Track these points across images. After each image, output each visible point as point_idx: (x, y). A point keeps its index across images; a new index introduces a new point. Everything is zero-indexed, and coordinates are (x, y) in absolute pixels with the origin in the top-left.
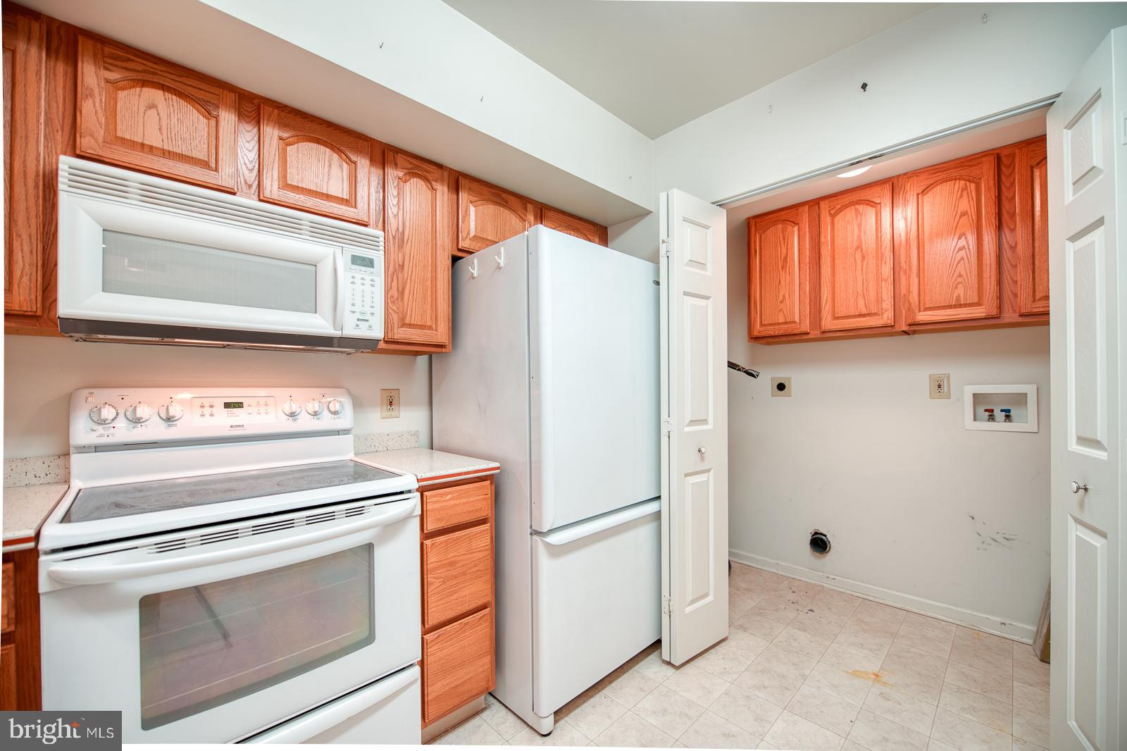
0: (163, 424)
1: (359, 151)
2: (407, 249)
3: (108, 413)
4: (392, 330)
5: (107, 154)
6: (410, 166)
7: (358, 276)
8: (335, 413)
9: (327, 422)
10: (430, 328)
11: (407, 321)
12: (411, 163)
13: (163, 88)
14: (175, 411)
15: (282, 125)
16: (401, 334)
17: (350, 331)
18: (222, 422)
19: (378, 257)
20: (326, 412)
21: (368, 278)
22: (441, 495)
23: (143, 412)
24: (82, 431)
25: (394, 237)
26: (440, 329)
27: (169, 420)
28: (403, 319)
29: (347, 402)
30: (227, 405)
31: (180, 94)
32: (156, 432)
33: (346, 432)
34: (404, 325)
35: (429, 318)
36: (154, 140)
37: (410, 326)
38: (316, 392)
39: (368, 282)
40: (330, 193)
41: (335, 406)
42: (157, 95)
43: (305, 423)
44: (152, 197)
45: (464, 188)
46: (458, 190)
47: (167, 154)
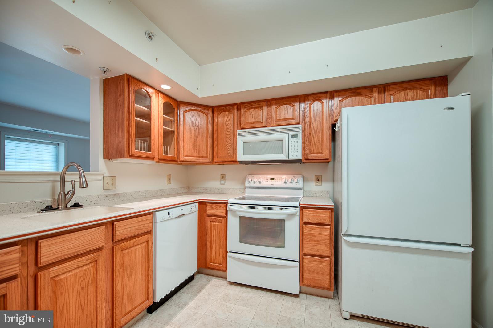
0: (259, 183)
1: (295, 101)
2: (312, 127)
3: (250, 180)
4: (307, 155)
5: (245, 127)
6: (313, 98)
7: (293, 141)
8: (297, 182)
9: (294, 185)
10: (321, 153)
11: (312, 152)
12: (313, 97)
13: (253, 108)
14: (261, 180)
15: (276, 104)
16: (310, 156)
17: (291, 158)
18: (269, 183)
19: (300, 134)
20: (294, 182)
21: (296, 141)
22: (311, 211)
23: (256, 180)
24: (247, 185)
25: (307, 125)
26: (325, 153)
27: (260, 182)
28: (311, 151)
29: (301, 179)
30: (271, 179)
32: (257, 185)
33: (301, 189)
34: (311, 154)
35: (321, 150)
36: (251, 121)
37: (313, 153)
38: (292, 176)
39: (296, 142)
40: (288, 118)
41: (296, 180)
42: (252, 110)
43: (288, 185)
44: (250, 134)
45: (336, 96)
46: (334, 98)
47: (254, 123)
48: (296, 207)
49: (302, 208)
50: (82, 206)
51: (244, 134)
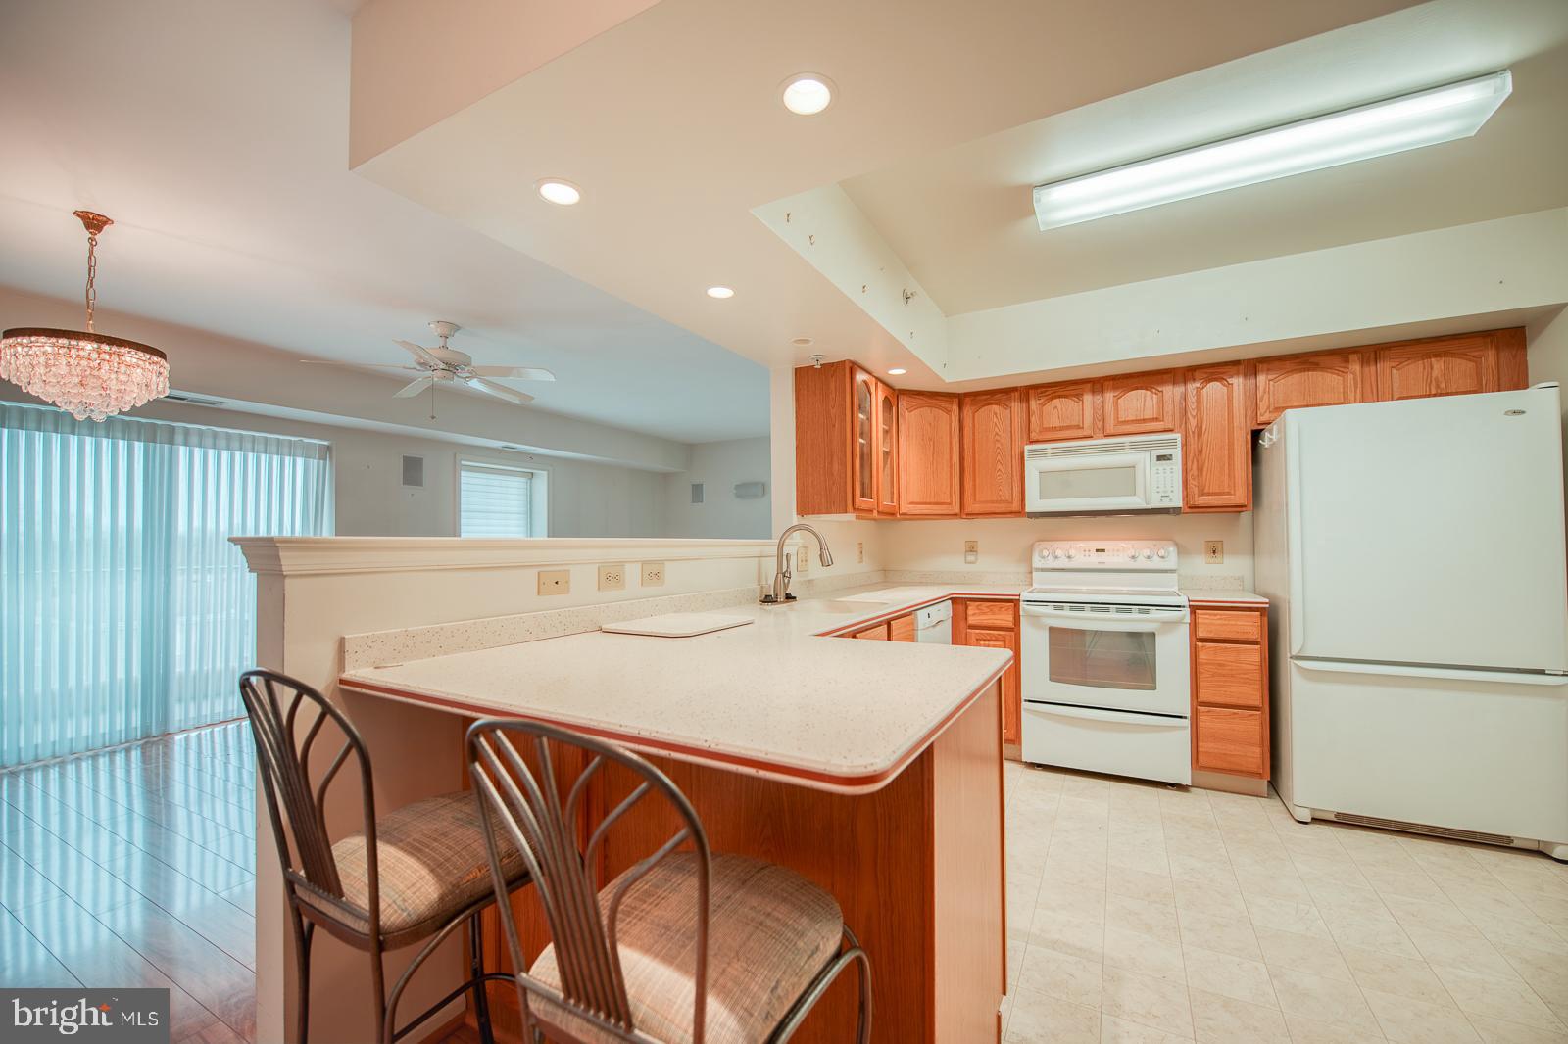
0: (1067, 560)
1: (1163, 382)
2: (1205, 437)
3: (1045, 553)
4: (1193, 498)
5: (1040, 438)
6: (1205, 376)
7: (1161, 468)
8: (1163, 557)
9: (1156, 563)
10: (1229, 493)
11: (1206, 491)
12: (1206, 373)
13: (1060, 397)
14: (1072, 553)
15: (1115, 388)
16: (1201, 501)
17: (1156, 505)
18: (1094, 560)
19: (1177, 453)
20: (1156, 558)
21: (1168, 468)
22: (1216, 615)
23: (1059, 553)
24: (1037, 562)
25: (1193, 433)
26: (1237, 493)
27: (1069, 557)
28: (1203, 490)
29: (1172, 549)
30: (1097, 551)
31: (1066, 396)
32: (1063, 563)
33: (1172, 571)
34: (1203, 495)
35: (1226, 486)
36: (1057, 424)
37: (1209, 494)
38: (1150, 543)
39: (1168, 472)
40: (1146, 417)
41: (1162, 553)
42: (1057, 401)
43: (1142, 563)
44: (1055, 453)
45: (1262, 371)
46: (1256, 375)
47: (1062, 428)
48: (1179, 607)
49: (1193, 609)
50: (794, 598)
51: (1043, 454)
